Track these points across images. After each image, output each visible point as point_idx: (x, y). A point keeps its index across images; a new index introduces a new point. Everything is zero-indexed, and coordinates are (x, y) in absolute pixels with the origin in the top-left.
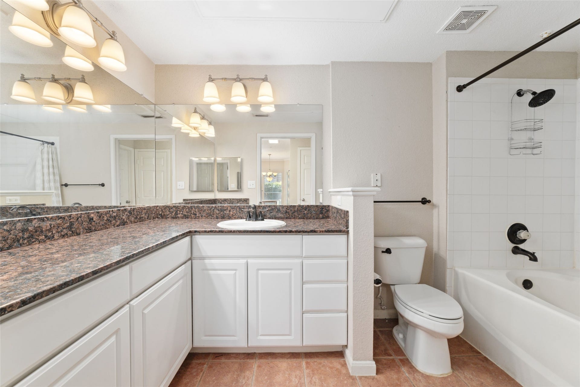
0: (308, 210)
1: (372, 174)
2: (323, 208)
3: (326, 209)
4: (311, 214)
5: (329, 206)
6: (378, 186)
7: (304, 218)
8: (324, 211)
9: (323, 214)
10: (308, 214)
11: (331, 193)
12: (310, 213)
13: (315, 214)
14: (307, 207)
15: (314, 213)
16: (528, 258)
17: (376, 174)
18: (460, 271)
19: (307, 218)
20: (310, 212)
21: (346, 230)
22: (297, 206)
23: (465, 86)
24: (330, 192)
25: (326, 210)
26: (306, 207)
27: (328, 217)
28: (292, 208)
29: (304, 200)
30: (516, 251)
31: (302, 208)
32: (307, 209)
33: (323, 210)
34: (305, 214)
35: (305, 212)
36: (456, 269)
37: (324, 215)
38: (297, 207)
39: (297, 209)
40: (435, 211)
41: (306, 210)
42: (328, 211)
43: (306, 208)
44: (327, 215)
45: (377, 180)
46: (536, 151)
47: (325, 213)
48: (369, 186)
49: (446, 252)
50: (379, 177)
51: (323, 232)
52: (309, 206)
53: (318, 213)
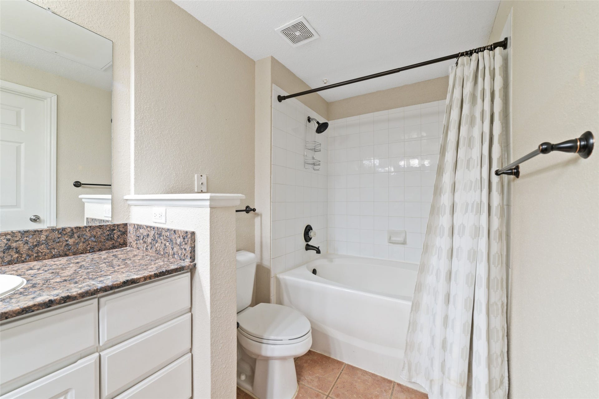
0: (79, 237)
1: (196, 175)
2: (114, 230)
3: (120, 231)
4: (85, 245)
5: (126, 225)
6: (203, 191)
7: (66, 255)
8: (116, 234)
9: (114, 240)
10: (78, 244)
11: (129, 202)
12: (84, 242)
13: (95, 242)
14: (75, 231)
15: (92, 241)
16: (315, 252)
17: (201, 176)
18: (281, 276)
19: (75, 254)
20: (82, 240)
21: (192, 264)
22: (46, 231)
23: (285, 98)
24: (127, 200)
25: (119, 233)
26: (72, 230)
27: (124, 244)
28: (31, 237)
29: (36, 219)
30: (308, 247)
31: (61, 233)
32: (76, 235)
33: (114, 233)
34: (70, 245)
35: (71, 241)
36: (278, 276)
37: (116, 241)
38: (45, 234)
39: (47, 237)
40: (257, 220)
41: (71, 237)
42: (125, 233)
43: (73, 233)
44: (122, 241)
45: (202, 183)
46: (316, 167)
47: (118, 237)
48: (192, 191)
49: (270, 261)
50: (204, 180)
51: (150, 277)
52: (80, 228)
53: (103, 240)
